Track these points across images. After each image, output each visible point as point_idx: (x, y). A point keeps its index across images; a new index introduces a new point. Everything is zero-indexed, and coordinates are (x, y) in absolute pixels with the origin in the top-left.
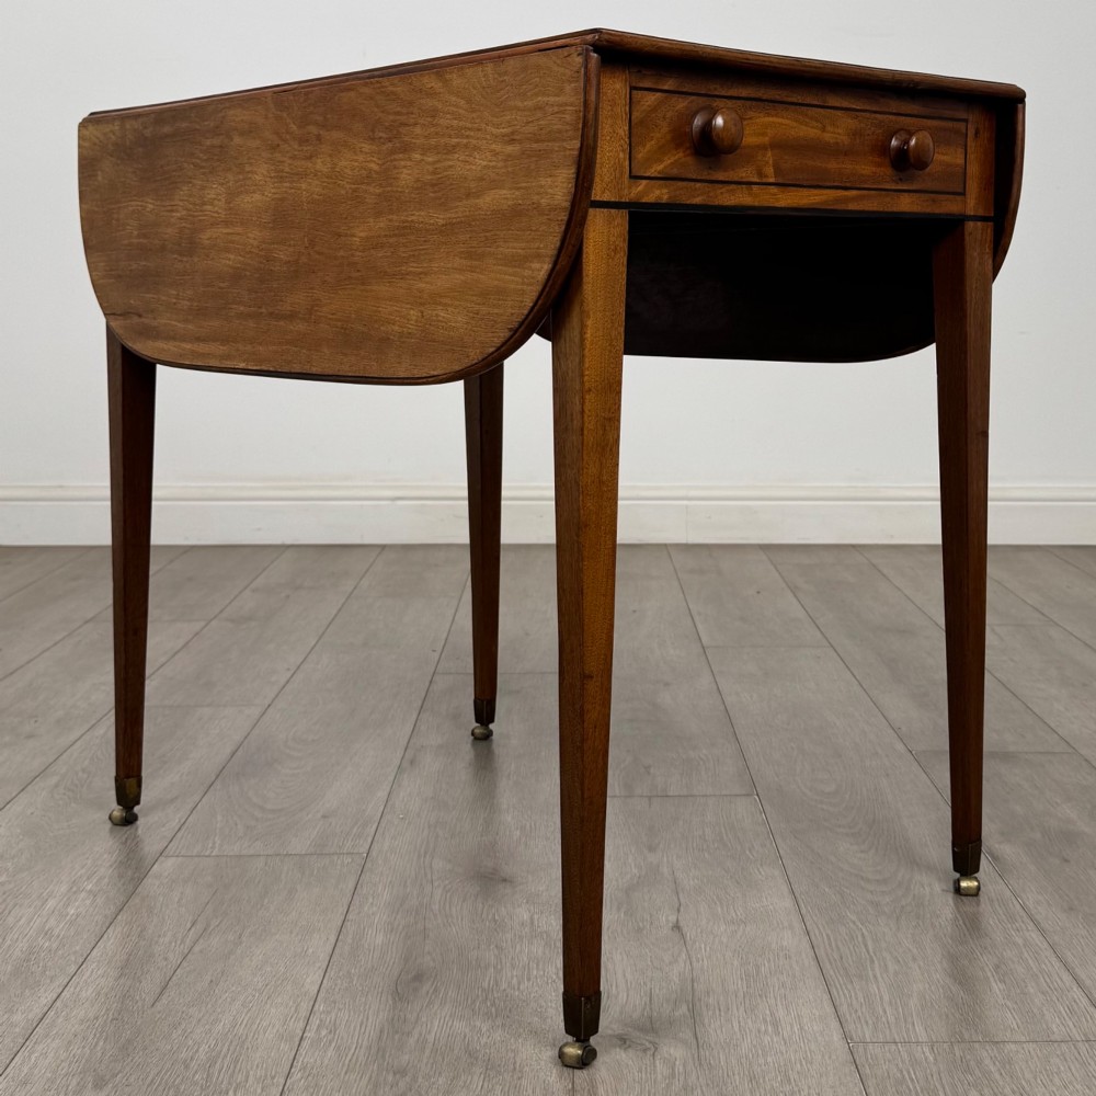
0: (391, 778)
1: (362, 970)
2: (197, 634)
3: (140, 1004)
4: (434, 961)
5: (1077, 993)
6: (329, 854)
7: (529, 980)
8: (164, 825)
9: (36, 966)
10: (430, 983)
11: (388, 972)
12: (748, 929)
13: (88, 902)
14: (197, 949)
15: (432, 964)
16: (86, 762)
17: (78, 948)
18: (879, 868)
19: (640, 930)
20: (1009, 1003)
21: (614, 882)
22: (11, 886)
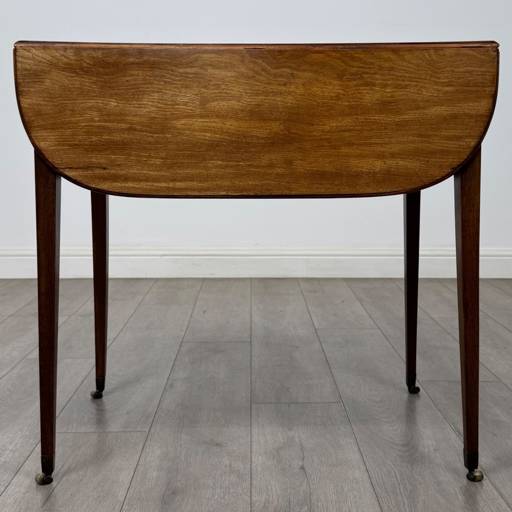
0: (161, 394)
1: (146, 489)
2: (64, 322)
3: (36, 506)
4: (182, 485)
5: (501, 501)
6: (130, 432)
7: (229, 494)
10: (180, 496)
11: (159, 490)
12: (338, 469)
13: (10, 455)
14: (64, 478)
15: (181, 486)
16: (10, 386)
17: (5, 478)
18: (402, 438)
19: (284, 469)
20: (467, 506)
21: (271, 446)
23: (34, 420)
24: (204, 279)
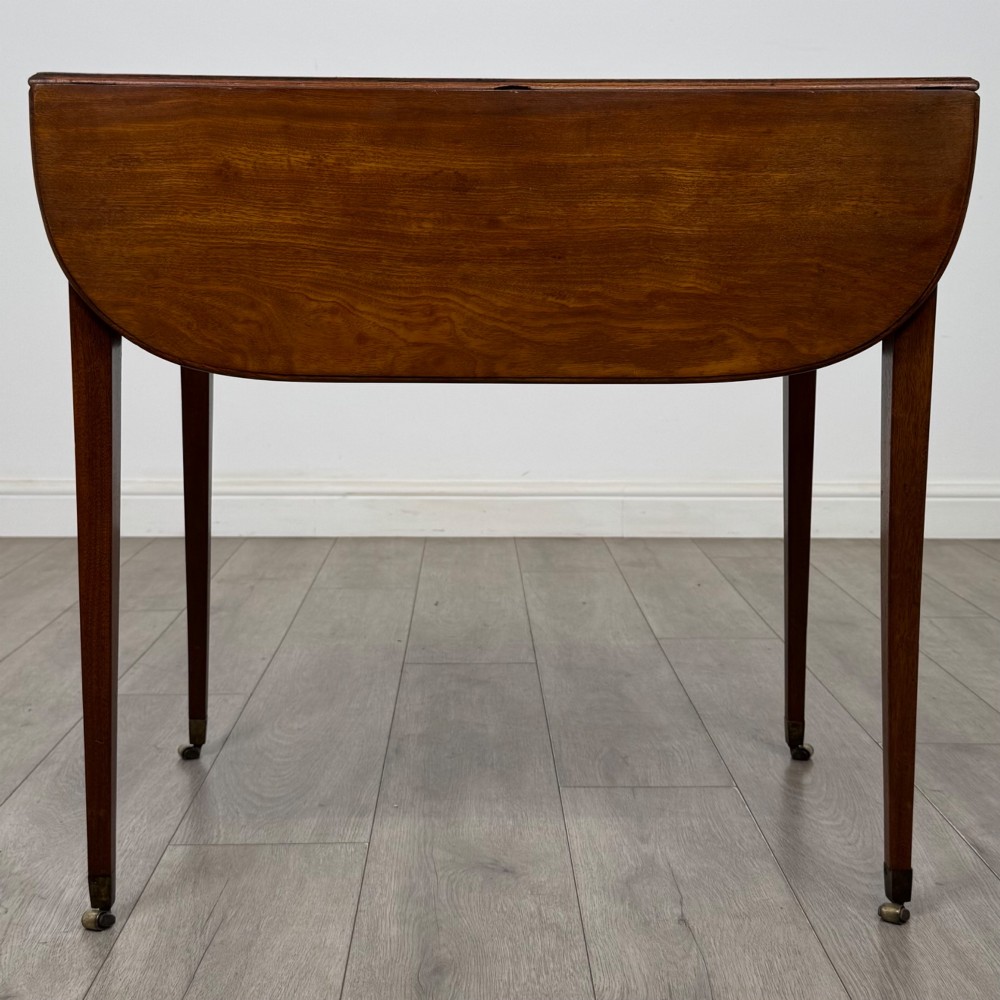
0: (380, 767)
1: (382, 962)
2: (172, 623)
4: (451, 954)
6: (332, 843)
7: (547, 973)
8: (168, 813)
9: (62, 958)
10: (450, 976)
11: (407, 965)
12: (753, 923)
14: (217, 940)
15: (449, 956)
18: (869, 861)
19: (647, 923)
21: (613, 874)
22: (28, 875)
23: (142, 817)
24: (426, 540)
